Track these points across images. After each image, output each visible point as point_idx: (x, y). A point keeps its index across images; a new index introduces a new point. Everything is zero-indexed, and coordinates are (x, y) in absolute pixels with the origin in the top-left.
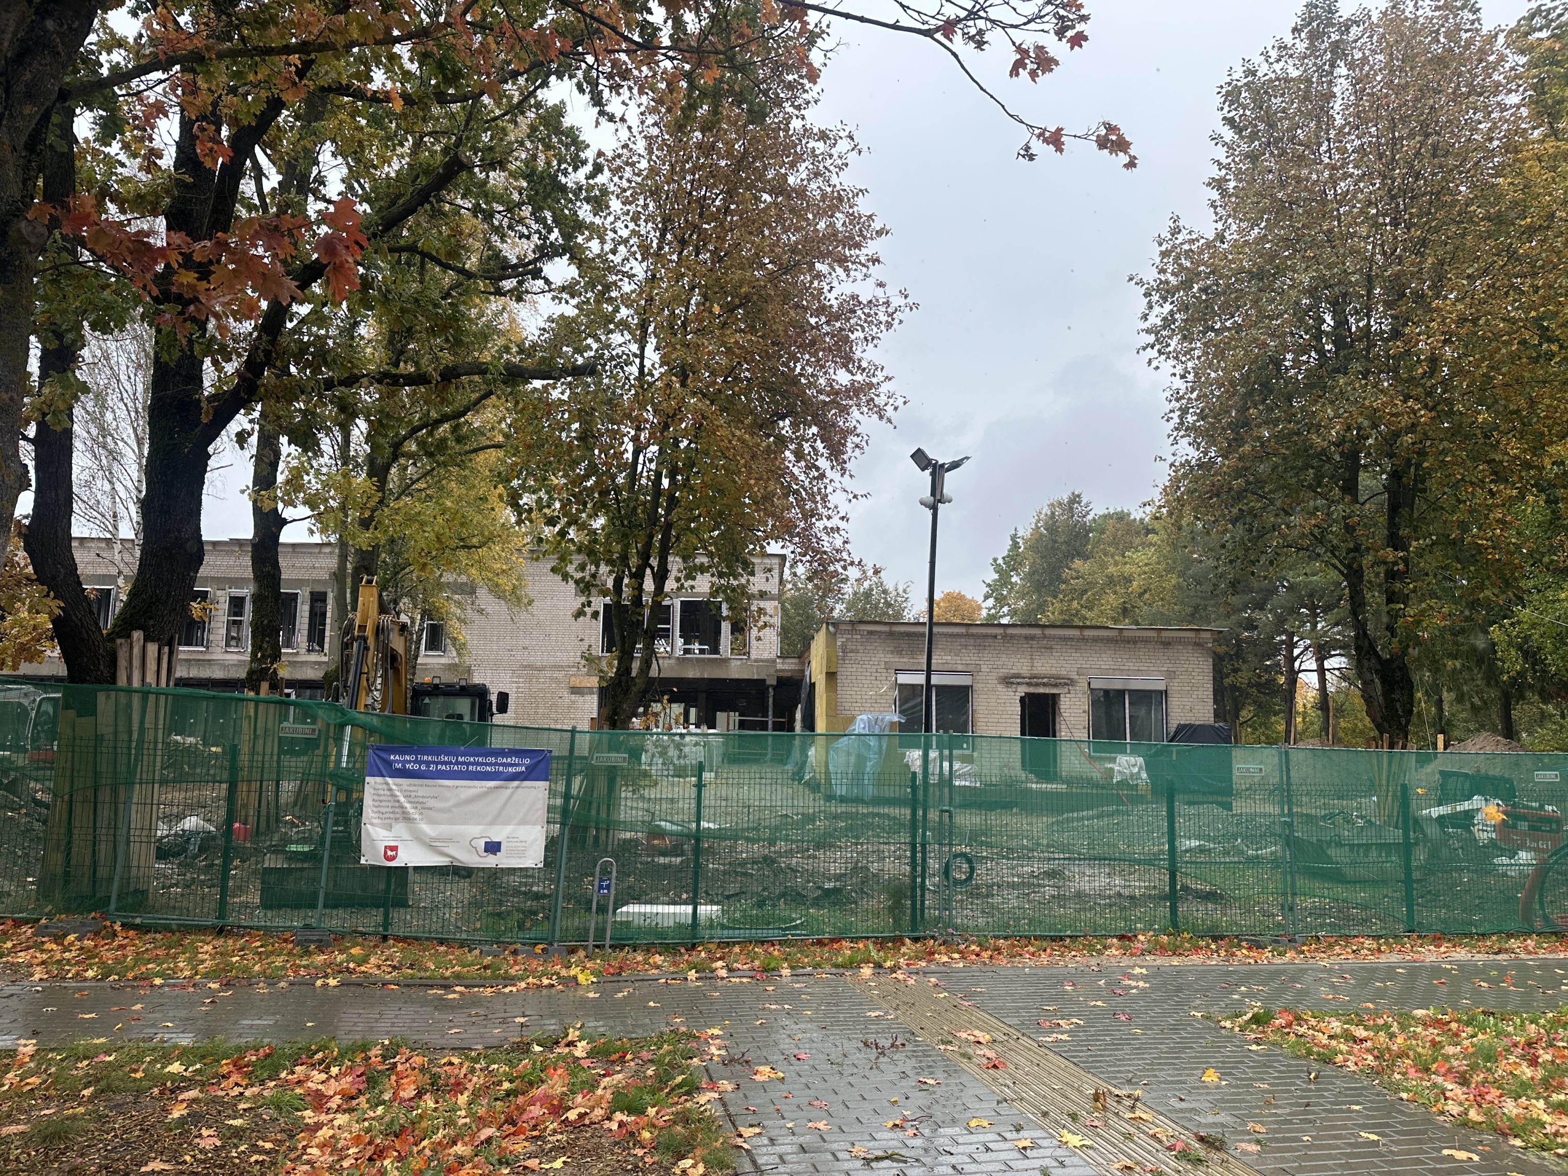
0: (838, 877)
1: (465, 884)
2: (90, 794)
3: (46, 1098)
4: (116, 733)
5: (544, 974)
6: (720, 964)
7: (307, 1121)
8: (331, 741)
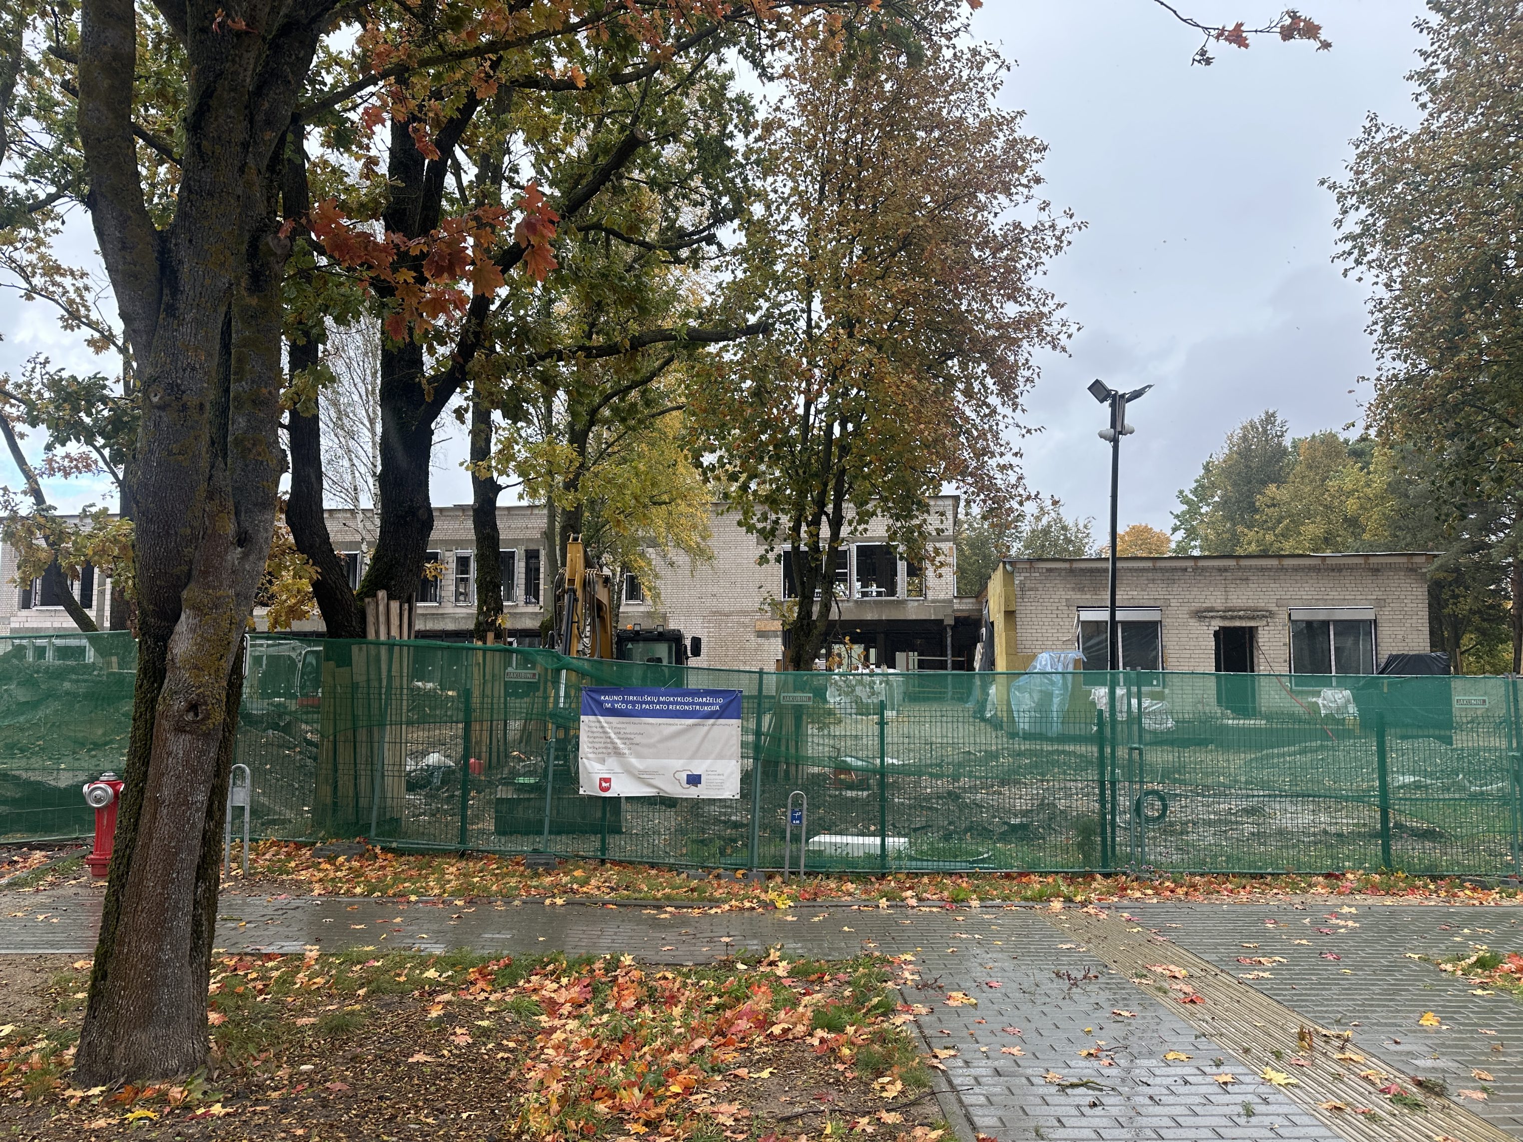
0: (1025, 813)
1: (671, 813)
2: (350, 734)
3: (330, 996)
4: (368, 680)
5: (746, 897)
6: (909, 893)
7: (543, 1024)
8: (549, 684)
